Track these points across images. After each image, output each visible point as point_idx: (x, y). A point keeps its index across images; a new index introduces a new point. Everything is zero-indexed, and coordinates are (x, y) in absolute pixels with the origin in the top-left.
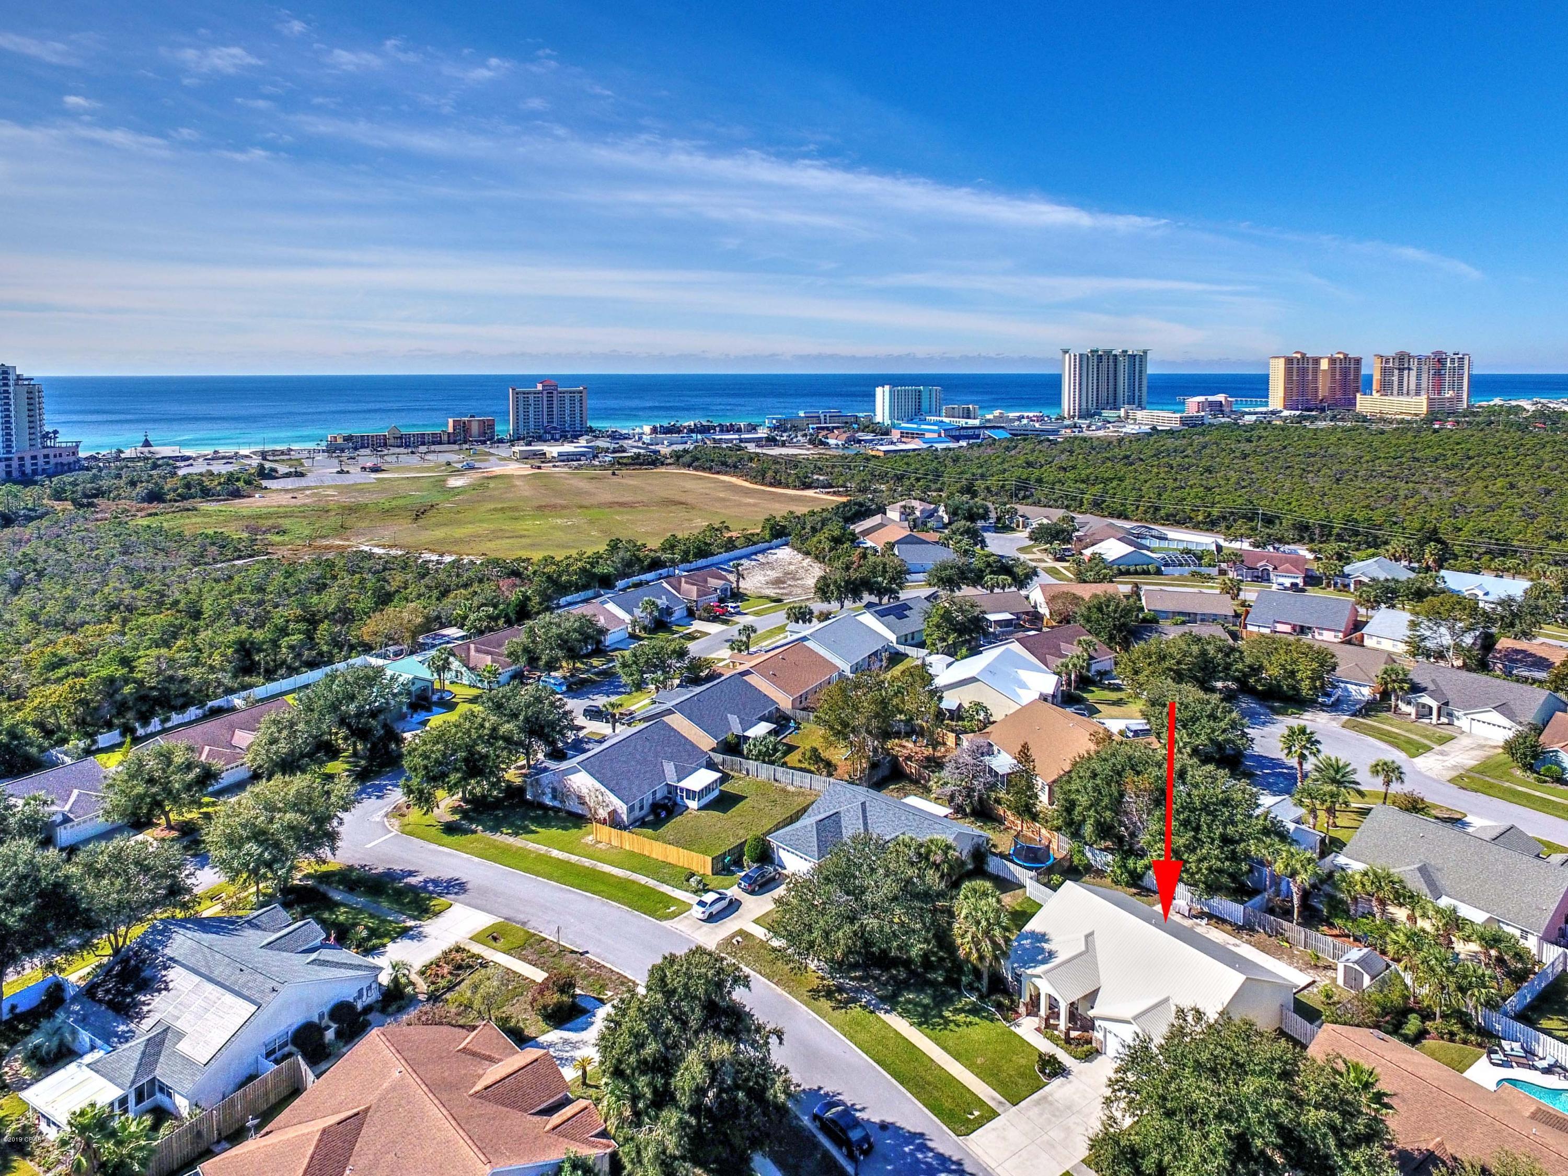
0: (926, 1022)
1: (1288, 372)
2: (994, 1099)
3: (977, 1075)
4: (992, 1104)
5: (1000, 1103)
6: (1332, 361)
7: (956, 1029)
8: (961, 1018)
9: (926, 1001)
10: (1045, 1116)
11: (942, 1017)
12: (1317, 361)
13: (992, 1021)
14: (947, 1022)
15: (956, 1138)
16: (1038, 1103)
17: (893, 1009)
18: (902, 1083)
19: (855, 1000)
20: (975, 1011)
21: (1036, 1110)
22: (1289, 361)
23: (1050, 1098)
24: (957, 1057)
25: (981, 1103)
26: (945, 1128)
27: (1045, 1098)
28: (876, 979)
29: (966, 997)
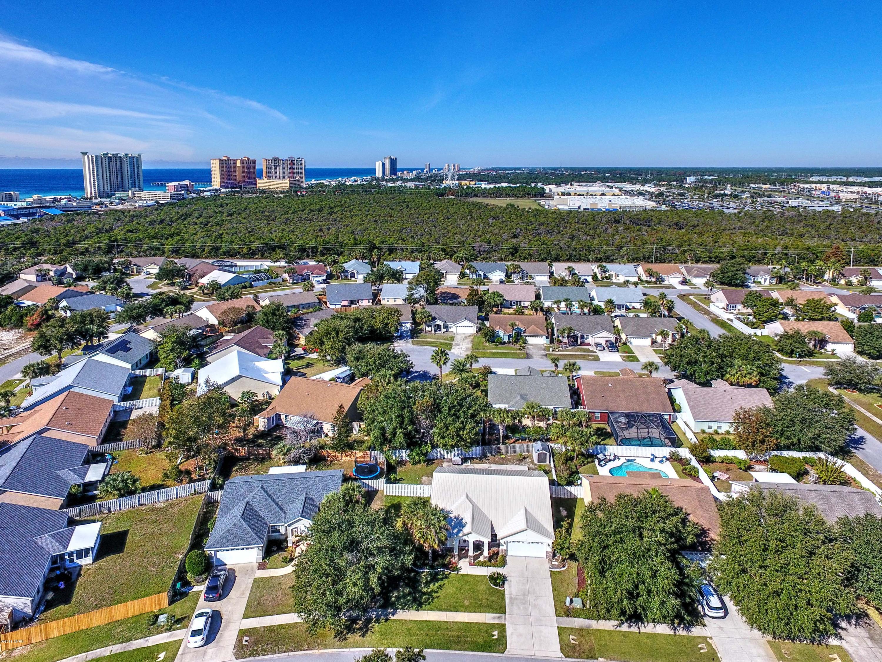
0: (421, 603)
1: (221, 167)
2: (494, 618)
3: (473, 612)
4: (496, 621)
5: (499, 618)
6: (242, 161)
7: (438, 595)
8: (433, 587)
9: (407, 591)
10: (522, 608)
11: (425, 594)
12: (235, 161)
13: (446, 577)
14: (429, 594)
15: (503, 655)
16: (511, 603)
17: (395, 610)
18: (448, 649)
20: (434, 578)
21: (515, 608)
22: (221, 161)
23: (513, 596)
24: (455, 609)
25: (493, 626)
26: (494, 654)
27: (511, 598)
29: (422, 573)
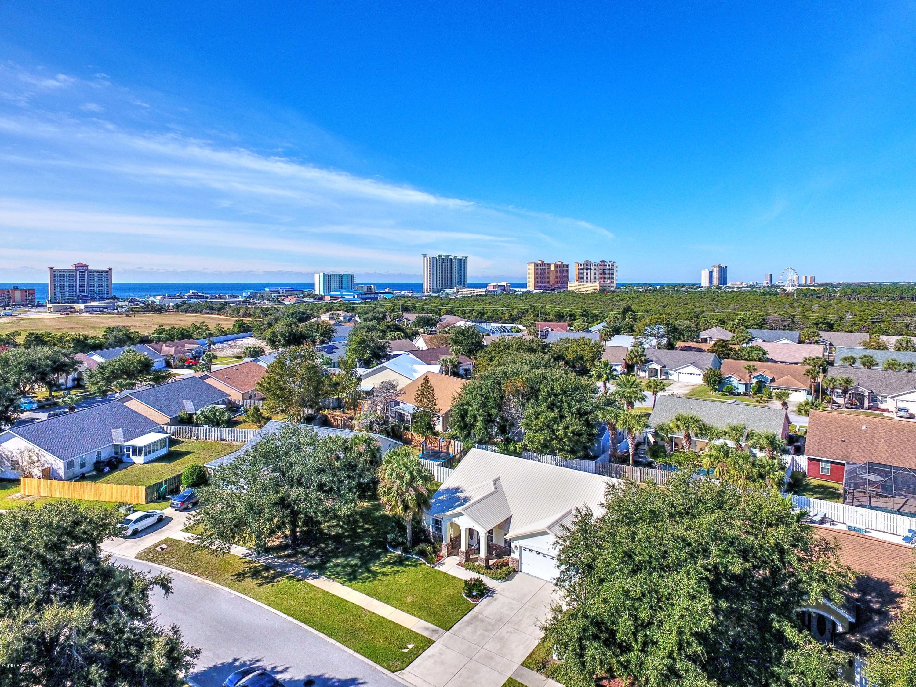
0: (355, 578)
1: (536, 270)
2: (427, 629)
3: (407, 612)
4: (426, 634)
5: (434, 631)
6: (556, 265)
7: (384, 578)
8: (387, 569)
9: (354, 562)
10: (478, 633)
11: (370, 571)
12: (549, 265)
13: (416, 566)
14: (375, 574)
15: (391, 675)
16: (469, 623)
17: (320, 575)
18: (330, 635)
19: (281, 574)
20: (400, 562)
21: (469, 629)
22: (536, 265)
23: (480, 616)
24: (386, 600)
25: (413, 635)
26: (379, 667)
27: (475, 617)
28: (304, 554)
29: (391, 552)
